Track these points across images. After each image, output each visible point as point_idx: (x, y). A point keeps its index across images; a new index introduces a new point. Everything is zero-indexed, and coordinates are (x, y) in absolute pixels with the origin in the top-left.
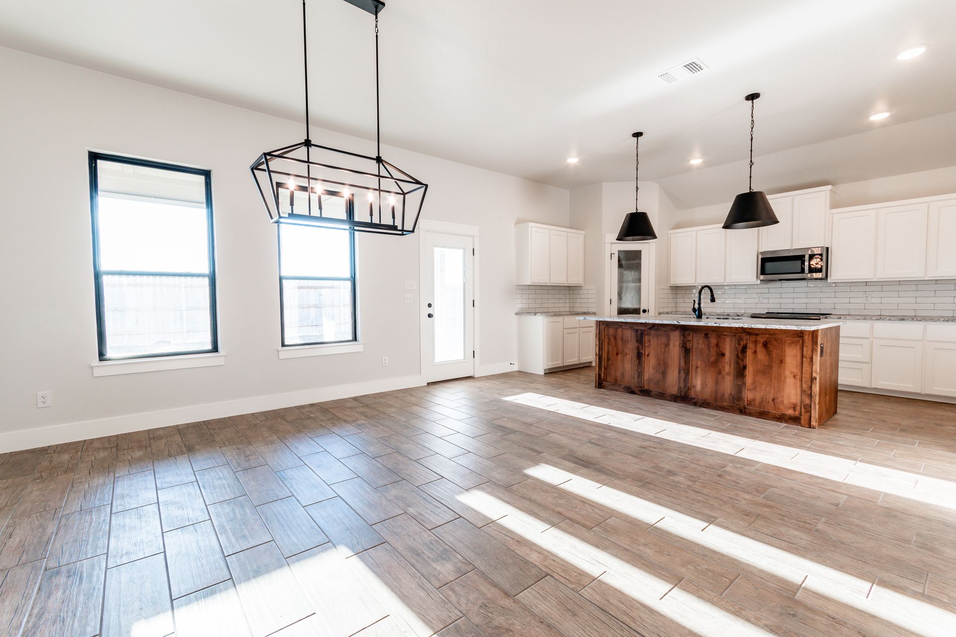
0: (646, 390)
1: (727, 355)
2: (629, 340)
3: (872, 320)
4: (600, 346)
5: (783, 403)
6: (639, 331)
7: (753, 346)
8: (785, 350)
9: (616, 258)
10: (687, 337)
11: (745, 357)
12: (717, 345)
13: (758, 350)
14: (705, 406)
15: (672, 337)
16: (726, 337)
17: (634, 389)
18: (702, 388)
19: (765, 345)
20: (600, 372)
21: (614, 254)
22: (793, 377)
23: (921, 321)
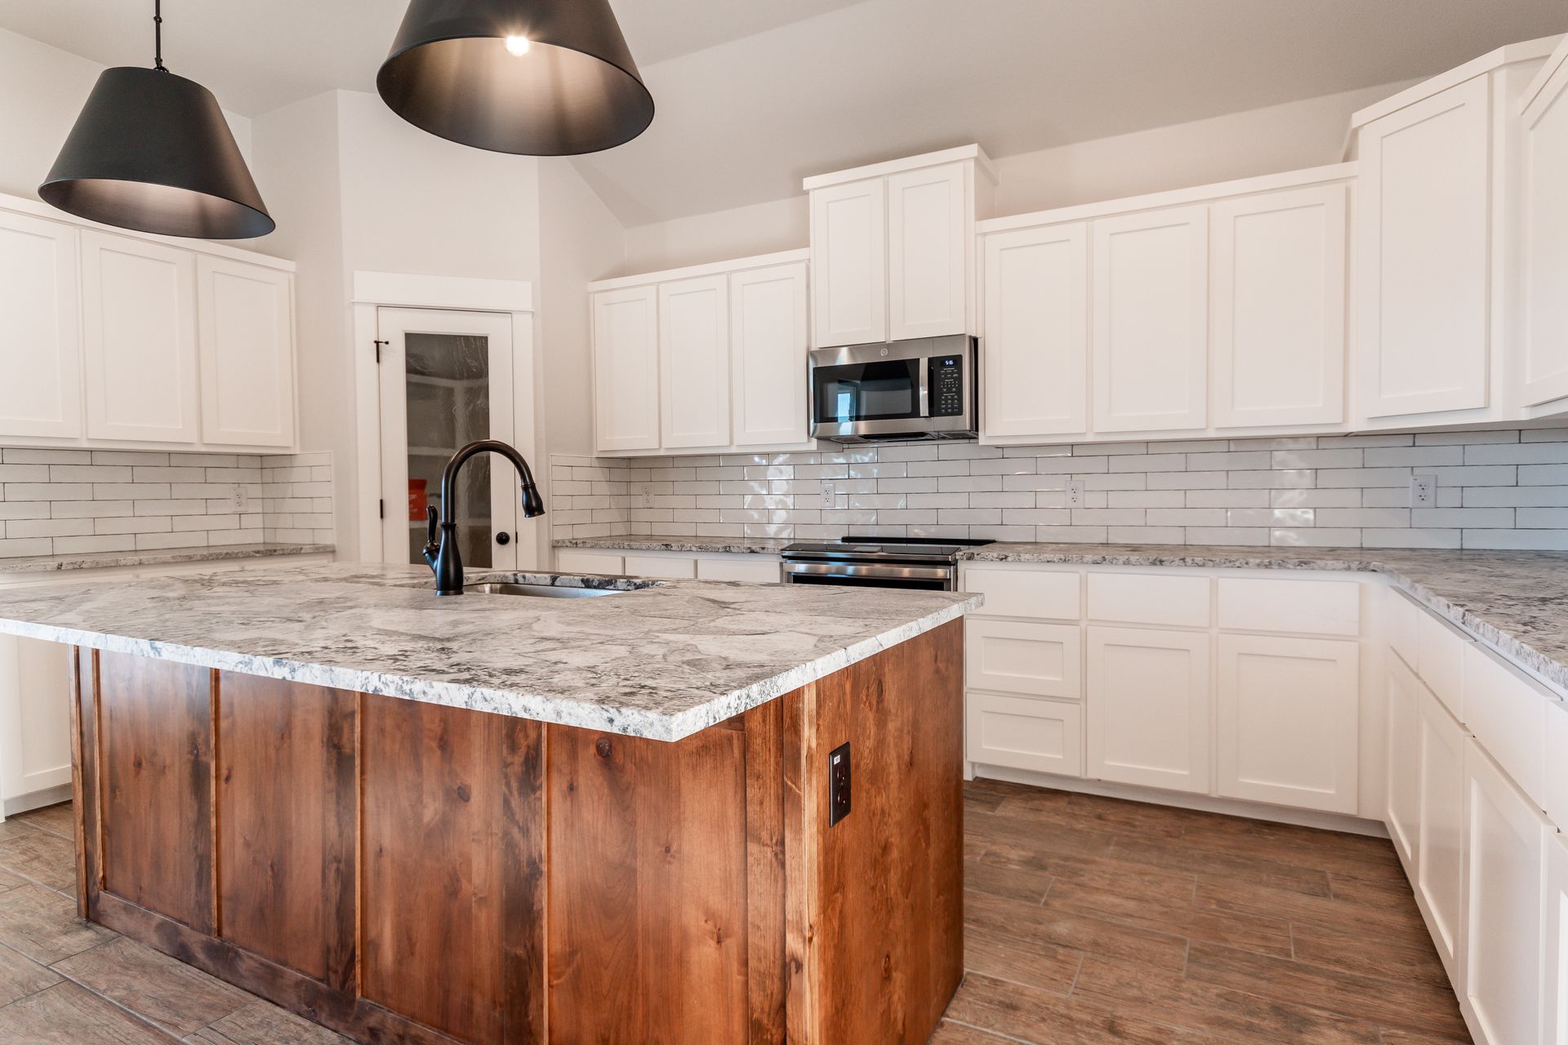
0: (224, 945)
1: (477, 796)
3: (1082, 563)
7: (565, 759)
9: (396, 358)
11: (535, 813)
12: (443, 744)
13: (579, 780)
15: (298, 697)
17: (186, 933)
18: (398, 957)
19: (606, 755)
21: (387, 343)
22: (713, 943)
23: (1203, 565)
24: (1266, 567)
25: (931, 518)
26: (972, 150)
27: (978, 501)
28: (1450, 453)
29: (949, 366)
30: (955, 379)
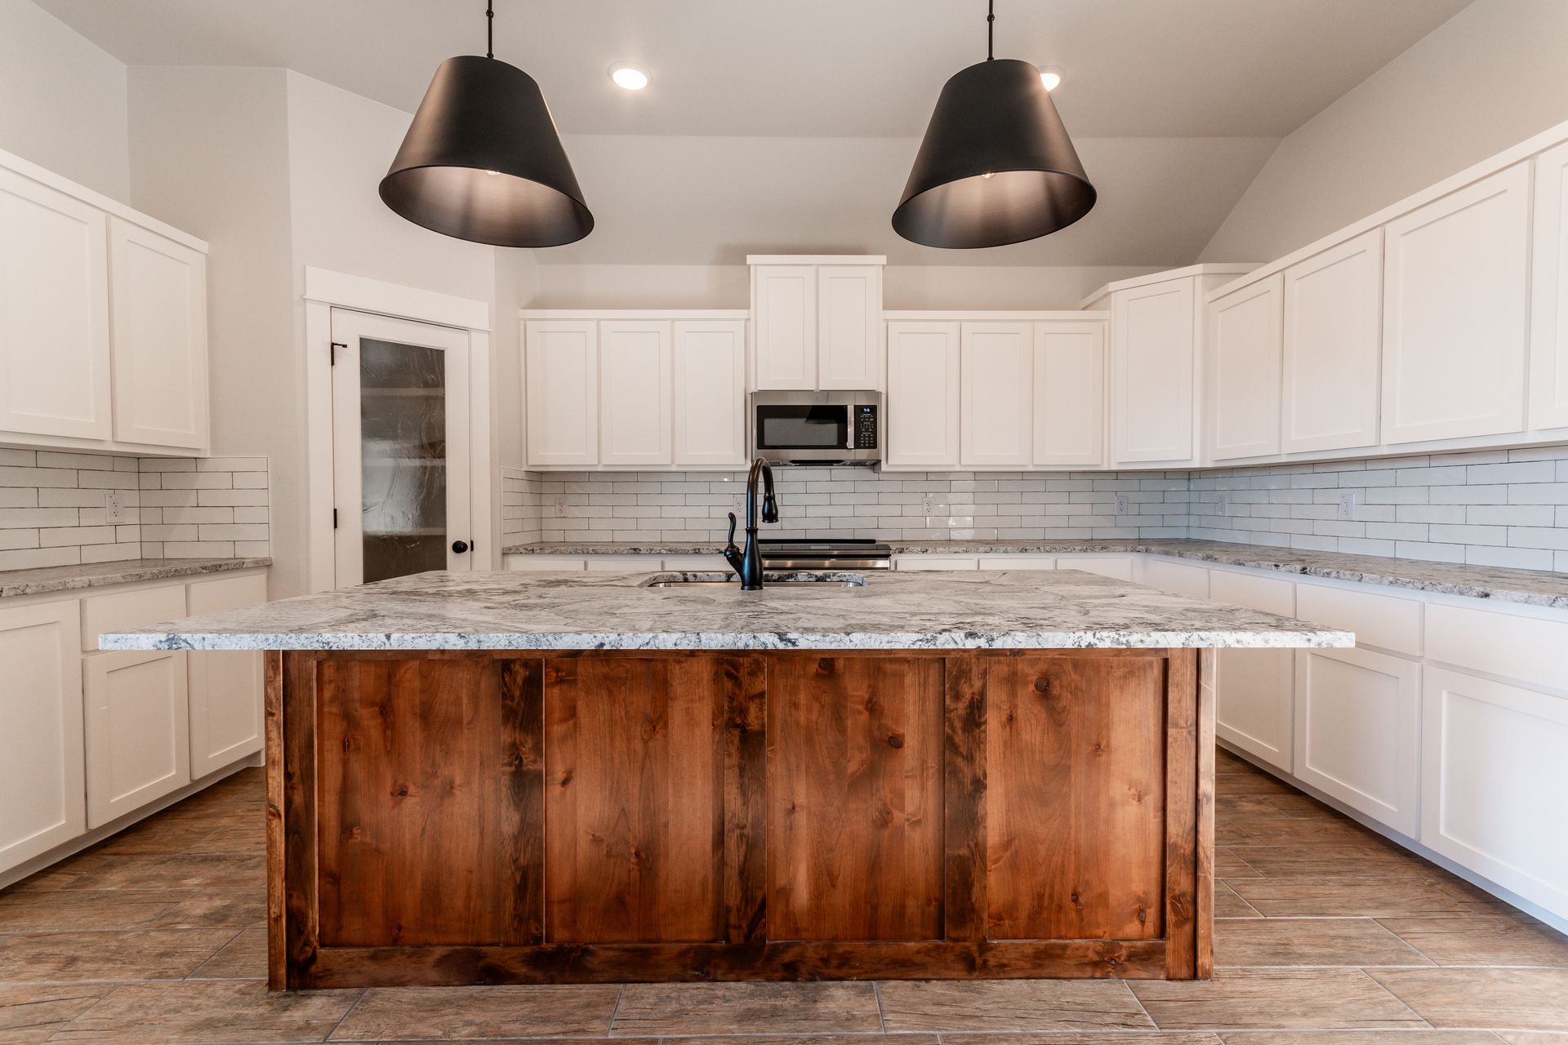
0: (560, 948)
1: (911, 741)
2: (465, 722)
4: (295, 767)
5: (1106, 905)
6: (517, 667)
7: (1004, 697)
8: (1108, 704)
9: (350, 362)
10: (745, 680)
11: (979, 743)
12: (872, 707)
13: (1020, 712)
14: (833, 972)
15: (678, 688)
16: (906, 667)
17: (494, 954)
18: (818, 893)
19: (1044, 690)
20: (295, 902)
21: (345, 346)
22: (1135, 803)
23: (1050, 552)
24: (1084, 551)
25: (825, 524)
26: (882, 259)
27: (860, 511)
28: (1134, 484)
29: (867, 412)
30: (871, 422)
